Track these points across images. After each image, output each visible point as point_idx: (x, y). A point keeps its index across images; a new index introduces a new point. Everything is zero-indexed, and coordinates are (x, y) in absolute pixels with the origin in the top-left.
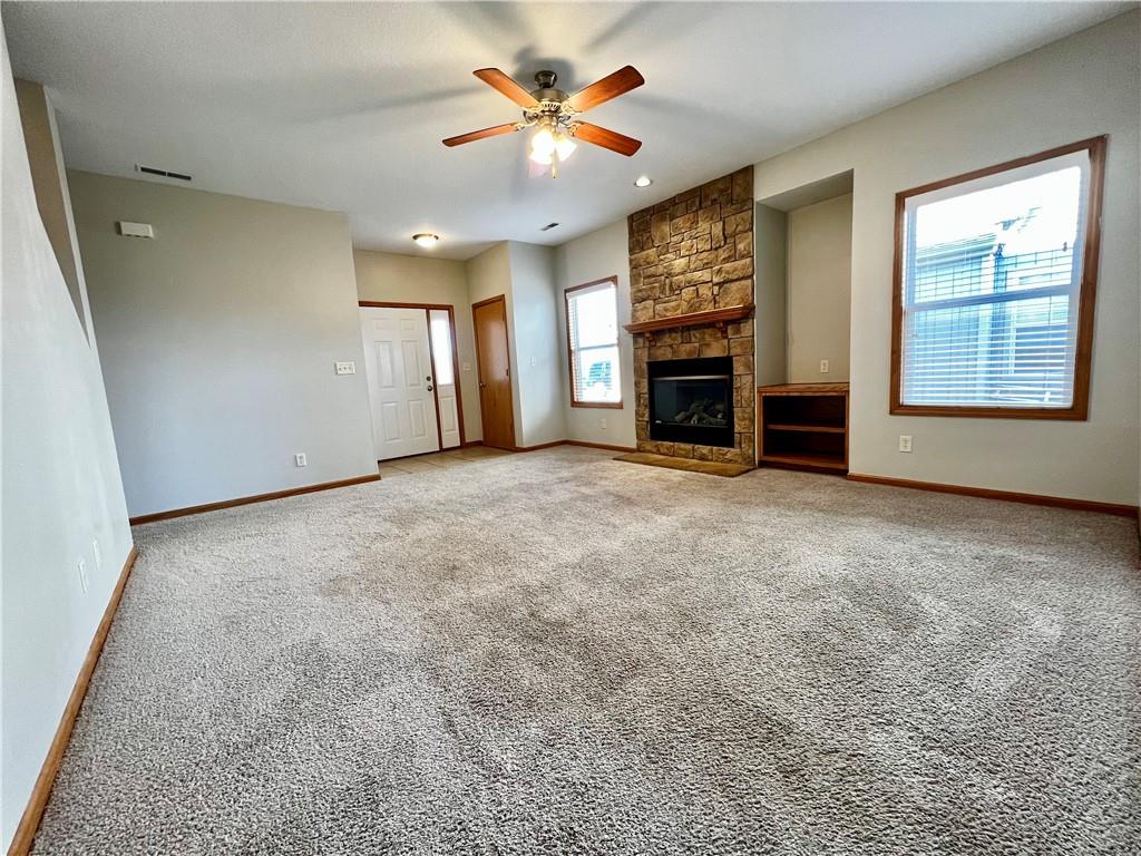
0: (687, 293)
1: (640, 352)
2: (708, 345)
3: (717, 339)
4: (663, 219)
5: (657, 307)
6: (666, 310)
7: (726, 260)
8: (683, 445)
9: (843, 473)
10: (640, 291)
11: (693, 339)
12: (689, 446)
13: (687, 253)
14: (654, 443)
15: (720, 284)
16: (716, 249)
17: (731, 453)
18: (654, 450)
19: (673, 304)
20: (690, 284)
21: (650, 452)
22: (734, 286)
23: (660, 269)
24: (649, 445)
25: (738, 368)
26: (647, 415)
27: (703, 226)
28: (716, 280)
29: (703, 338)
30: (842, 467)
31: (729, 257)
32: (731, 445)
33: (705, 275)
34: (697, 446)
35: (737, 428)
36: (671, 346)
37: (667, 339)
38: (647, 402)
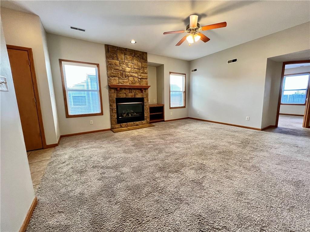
0: (131, 79)
1: (113, 94)
2: (137, 94)
3: (139, 93)
4: (122, 53)
5: (119, 80)
6: (124, 82)
7: (142, 73)
8: (130, 123)
9: (164, 121)
10: (113, 73)
11: (133, 92)
12: (132, 123)
13: (131, 67)
14: (119, 125)
15: (140, 79)
16: (139, 69)
17: (144, 122)
18: (120, 127)
19: (126, 80)
20: (131, 76)
21: (117, 128)
22: (144, 80)
23: (121, 69)
24: (118, 126)
25: (145, 100)
26: (116, 116)
27: (135, 62)
28: (139, 77)
29: (136, 92)
30: (163, 120)
31: (143, 72)
32: (144, 120)
33: (136, 75)
34: (135, 122)
35: (145, 115)
36: (125, 93)
37: (124, 91)
38: (116, 112)
